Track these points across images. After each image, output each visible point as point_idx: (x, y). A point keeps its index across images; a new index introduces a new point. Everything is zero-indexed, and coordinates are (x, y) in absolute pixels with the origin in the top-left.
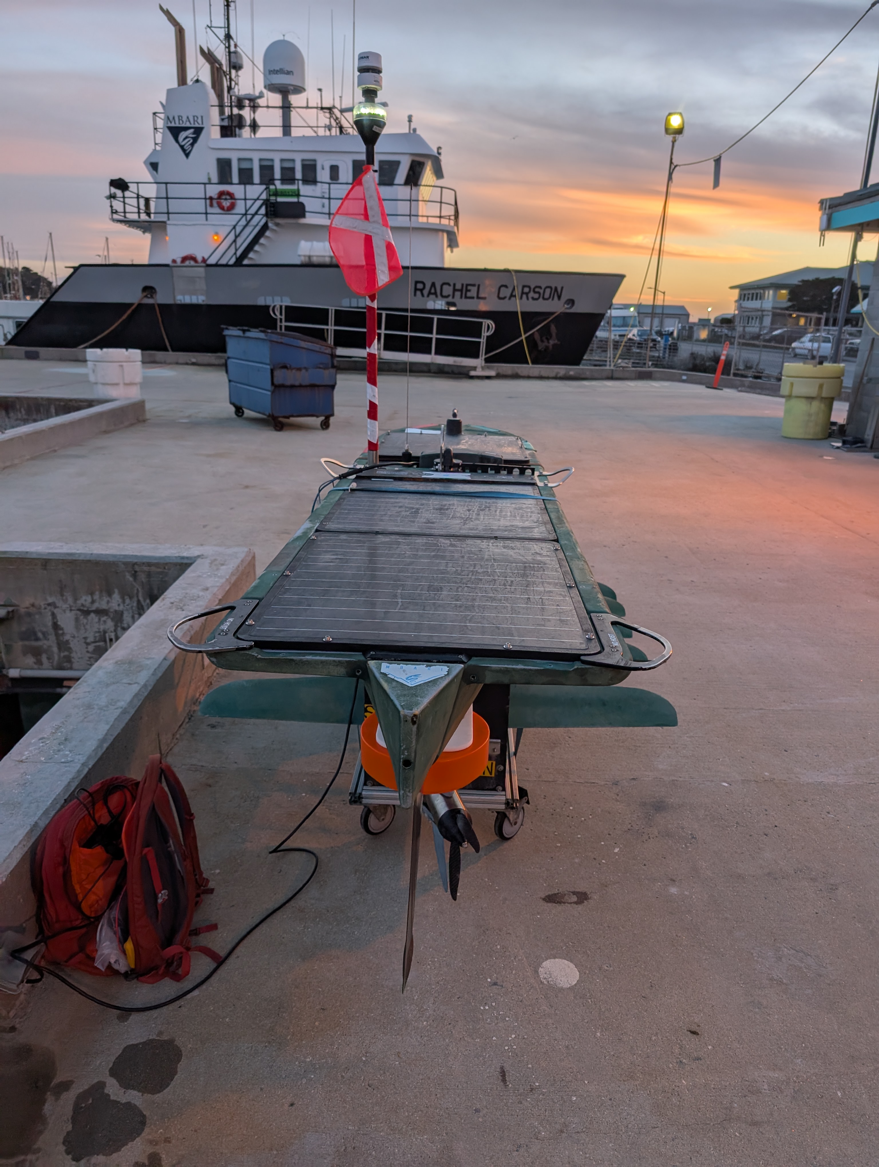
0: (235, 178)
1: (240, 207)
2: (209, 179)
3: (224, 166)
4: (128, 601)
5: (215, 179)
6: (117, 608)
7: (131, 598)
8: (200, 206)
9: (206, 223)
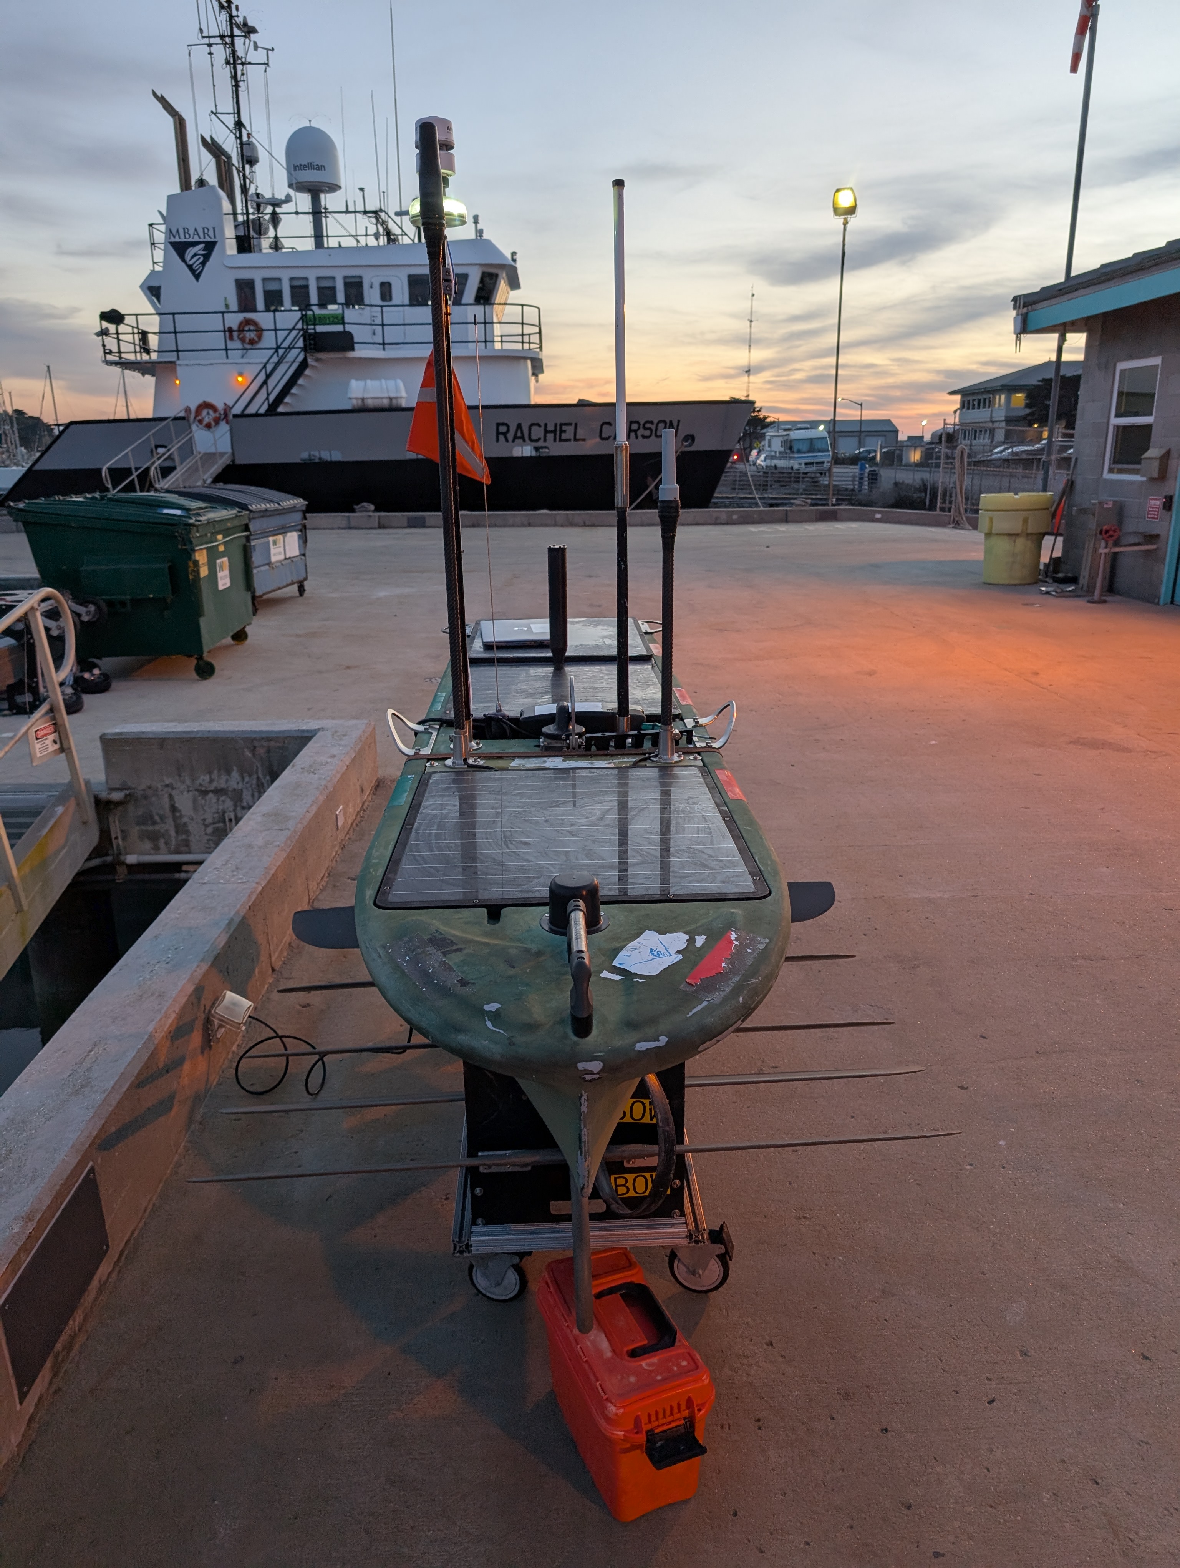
0: (260, 304)
1: (269, 340)
2: (227, 306)
3: (245, 288)
4: (247, 779)
5: (234, 306)
6: (236, 787)
7: (250, 776)
8: (219, 340)
9: (226, 361)
